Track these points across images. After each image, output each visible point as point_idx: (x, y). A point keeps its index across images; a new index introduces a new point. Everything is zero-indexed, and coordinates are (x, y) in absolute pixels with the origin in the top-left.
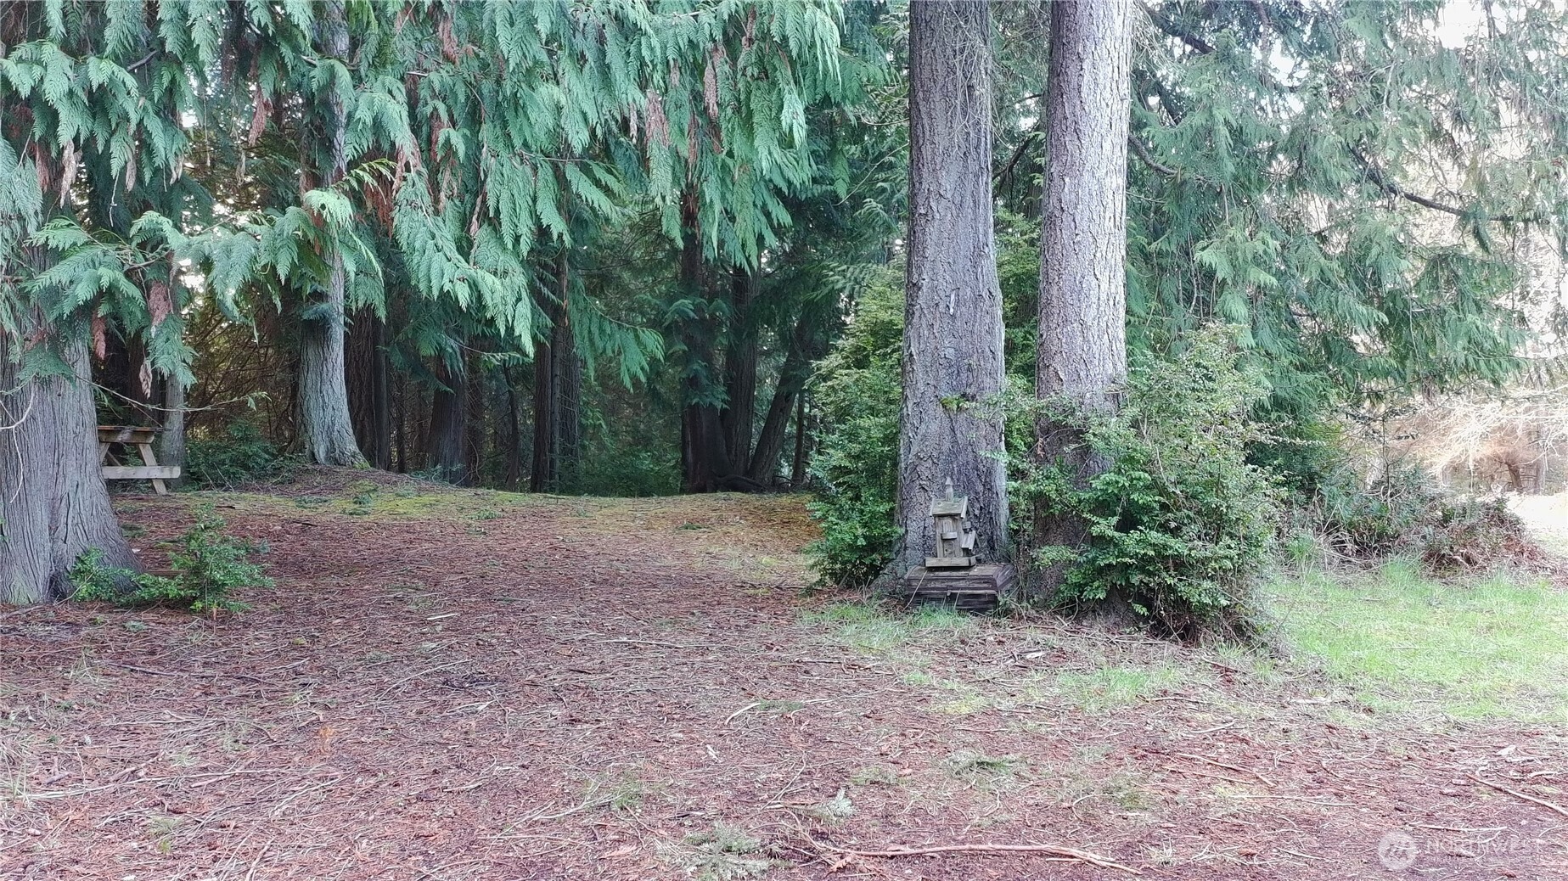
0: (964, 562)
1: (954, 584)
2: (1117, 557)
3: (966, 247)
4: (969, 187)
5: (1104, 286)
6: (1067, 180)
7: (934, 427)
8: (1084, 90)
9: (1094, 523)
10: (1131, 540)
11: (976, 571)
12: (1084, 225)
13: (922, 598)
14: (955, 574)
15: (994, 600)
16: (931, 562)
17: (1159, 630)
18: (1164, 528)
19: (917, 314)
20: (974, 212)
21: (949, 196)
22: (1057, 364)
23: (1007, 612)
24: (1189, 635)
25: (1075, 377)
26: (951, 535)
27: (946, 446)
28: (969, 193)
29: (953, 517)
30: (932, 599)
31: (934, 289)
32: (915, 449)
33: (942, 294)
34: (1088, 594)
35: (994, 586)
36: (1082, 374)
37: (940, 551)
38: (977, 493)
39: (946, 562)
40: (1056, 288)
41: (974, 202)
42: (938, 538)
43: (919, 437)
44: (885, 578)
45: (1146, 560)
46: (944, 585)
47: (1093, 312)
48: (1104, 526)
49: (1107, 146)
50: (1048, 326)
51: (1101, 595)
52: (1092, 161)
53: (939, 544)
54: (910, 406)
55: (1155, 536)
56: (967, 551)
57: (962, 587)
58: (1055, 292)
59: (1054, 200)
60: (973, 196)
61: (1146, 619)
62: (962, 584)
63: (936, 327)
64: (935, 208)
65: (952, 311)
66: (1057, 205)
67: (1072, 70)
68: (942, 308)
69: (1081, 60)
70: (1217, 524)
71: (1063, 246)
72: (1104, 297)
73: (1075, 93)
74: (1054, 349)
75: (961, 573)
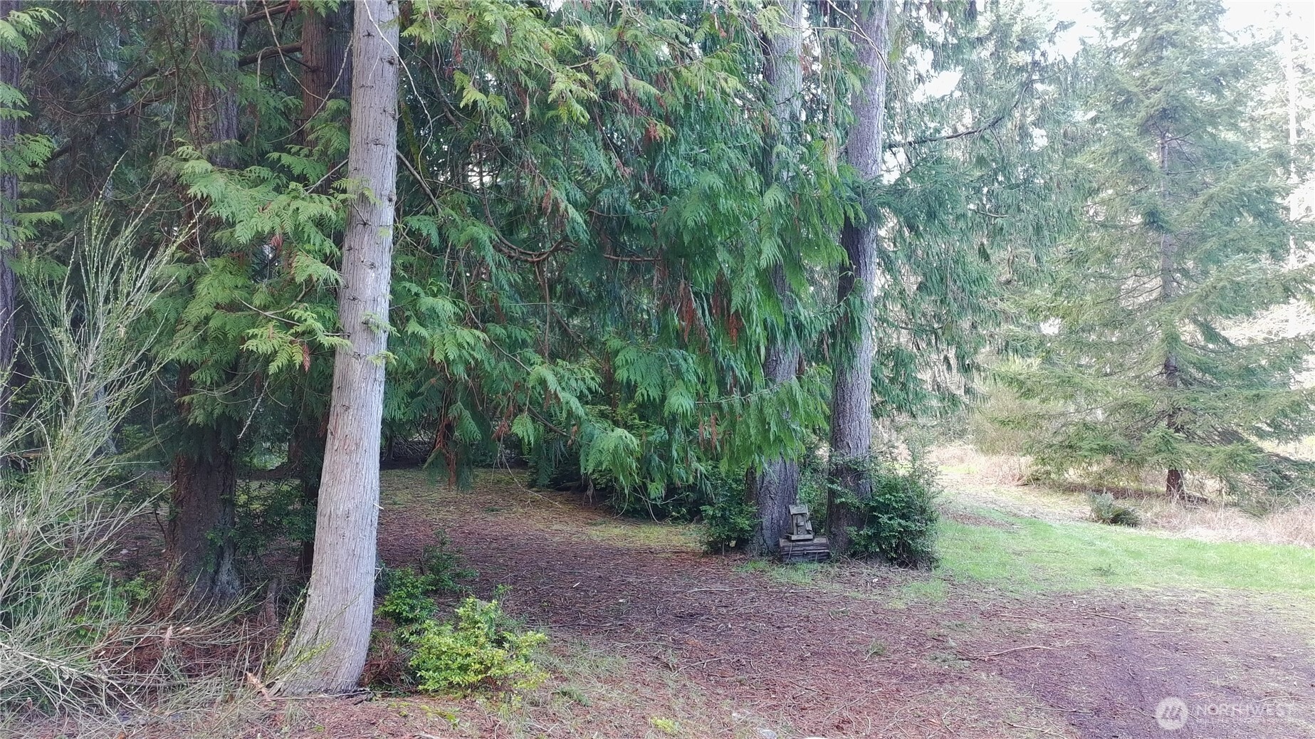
1: (807, 548)
9: (880, 518)
11: (816, 541)
12: (861, 376)
13: (790, 555)
14: (806, 543)
15: (829, 555)
16: (794, 537)
17: (902, 563)
23: (837, 560)
25: (856, 447)
30: (796, 556)
35: (827, 548)
36: (859, 445)
39: (802, 537)
42: (794, 525)
44: (754, 545)
46: (801, 549)
47: (864, 416)
50: (845, 422)
56: (808, 532)
58: (848, 406)
61: (897, 560)
62: (811, 548)
71: (853, 385)
74: (848, 433)
75: (809, 542)
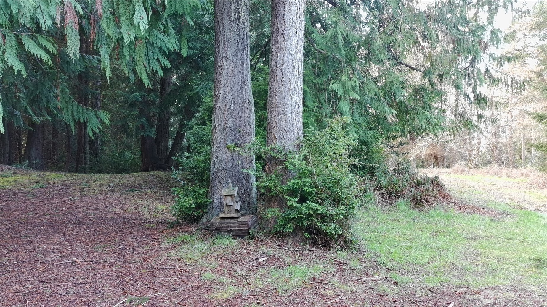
0: (235, 215)
1: (231, 225)
2: (298, 214)
3: (238, 80)
4: (240, 55)
5: (294, 100)
6: (279, 54)
7: (225, 157)
8: (286, 16)
9: (288, 200)
10: (303, 208)
11: (240, 220)
12: (285, 74)
13: (218, 231)
14: (232, 221)
15: (248, 232)
16: (222, 215)
17: (315, 244)
18: (316, 201)
19: (218, 108)
20: (242, 66)
21: (231, 59)
22: (275, 132)
23: (253, 238)
24: (326, 246)
25: (282, 138)
26: (230, 204)
27: (230, 165)
28: (239, 58)
29: (232, 196)
30: (222, 231)
31: (225, 98)
32: (217, 166)
33: (228, 100)
34: (286, 230)
35: (248, 226)
36: (285, 136)
37: (226, 210)
38: (243, 184)
39: (228, 215)
40: (274, 100)
41: (242, 62)
42: (225, 205)
43: (219, 161)
44: (203, 220)
45: (310, 215)
46: (227, 226)
47: (289, 110)
48: (293, 202)
49: (295, 41)
50: (271, 116)
51: (291, 230)
52: (289, 47)
53: (226, 208)
54: (215, 147)
55: (313, 205)
56: (237, 211)
57: (235, 226)
58: (274, 102)
59: (273, 63)
60: (241, 59)
61: (309, 239)
62: (234, 225)
63: (226, 114)
64: (225, 64)
65: (232, 107)
66: (275, 65)
67: (281, 8)
68: (228, 106)
69: (285, 4)
70: (337, 200)
71: (277, 82)
72: (294, 104)
73: (282, 18)
74: (274, 125)
75: (234, 220)
